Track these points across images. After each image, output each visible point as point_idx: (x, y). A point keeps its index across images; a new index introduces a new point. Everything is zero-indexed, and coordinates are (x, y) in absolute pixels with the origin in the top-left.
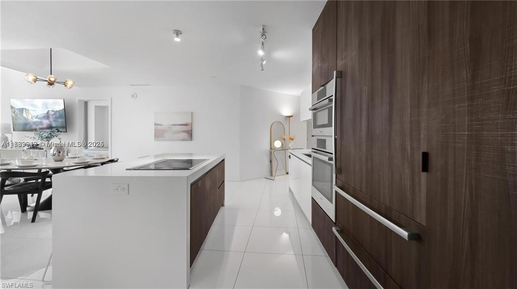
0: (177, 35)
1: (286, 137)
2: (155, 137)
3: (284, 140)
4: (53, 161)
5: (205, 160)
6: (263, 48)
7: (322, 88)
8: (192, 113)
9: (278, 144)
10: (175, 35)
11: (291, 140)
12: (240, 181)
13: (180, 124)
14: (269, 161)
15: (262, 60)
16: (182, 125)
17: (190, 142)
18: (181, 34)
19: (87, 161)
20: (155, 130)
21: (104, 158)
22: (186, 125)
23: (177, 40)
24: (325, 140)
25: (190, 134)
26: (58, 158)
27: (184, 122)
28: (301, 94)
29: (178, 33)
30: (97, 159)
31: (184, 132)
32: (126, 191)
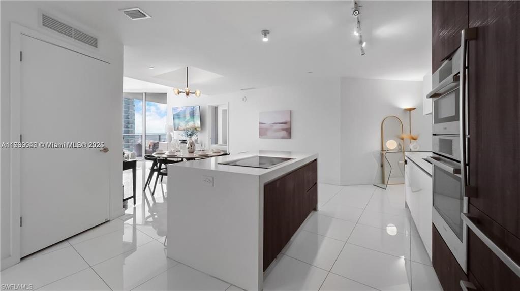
0: (265, 35)
1: (405, 136)
2: (260, 135)
3: (402, 139)
4: (188, 153)
5: (290, 159)
6: (359, 28)
7: (446, 62)
8: (291, 111)
9: (392, 145)
10: (263, 35)
11: (412, 140)
12: (341, 186)
13: (280, 122)
14: (380, 165)
15: (361, 42)
16: (282, 123)
17: (290, 140)
18: (268, 33)
19: (207, 154)
20: (260, 129)
21: (220, 152)
22: (285, 123)
23: (265, 40)
24: (451, 141)
25: (289, 133)
26: (191, 151)
27: (283, 121)
28: (424, 78)
29: (266, 33)
30: (215, 152)
31: (283, 130)
32: (212, 184)
